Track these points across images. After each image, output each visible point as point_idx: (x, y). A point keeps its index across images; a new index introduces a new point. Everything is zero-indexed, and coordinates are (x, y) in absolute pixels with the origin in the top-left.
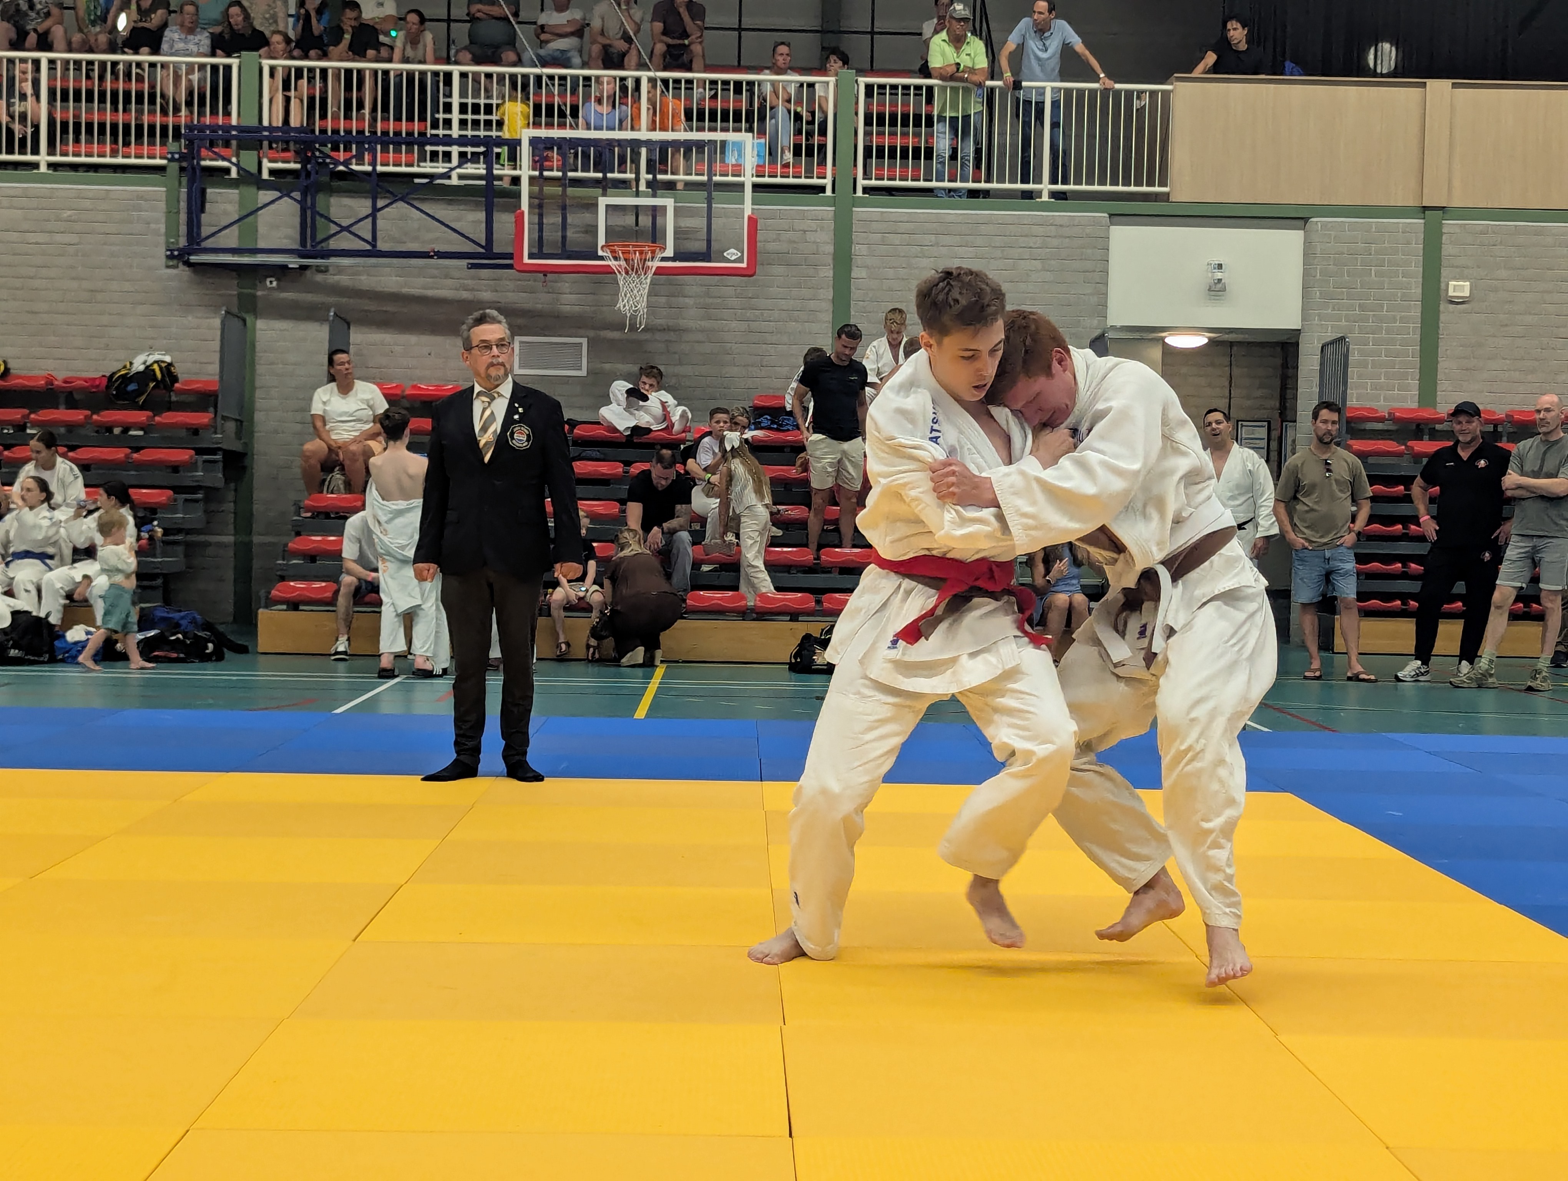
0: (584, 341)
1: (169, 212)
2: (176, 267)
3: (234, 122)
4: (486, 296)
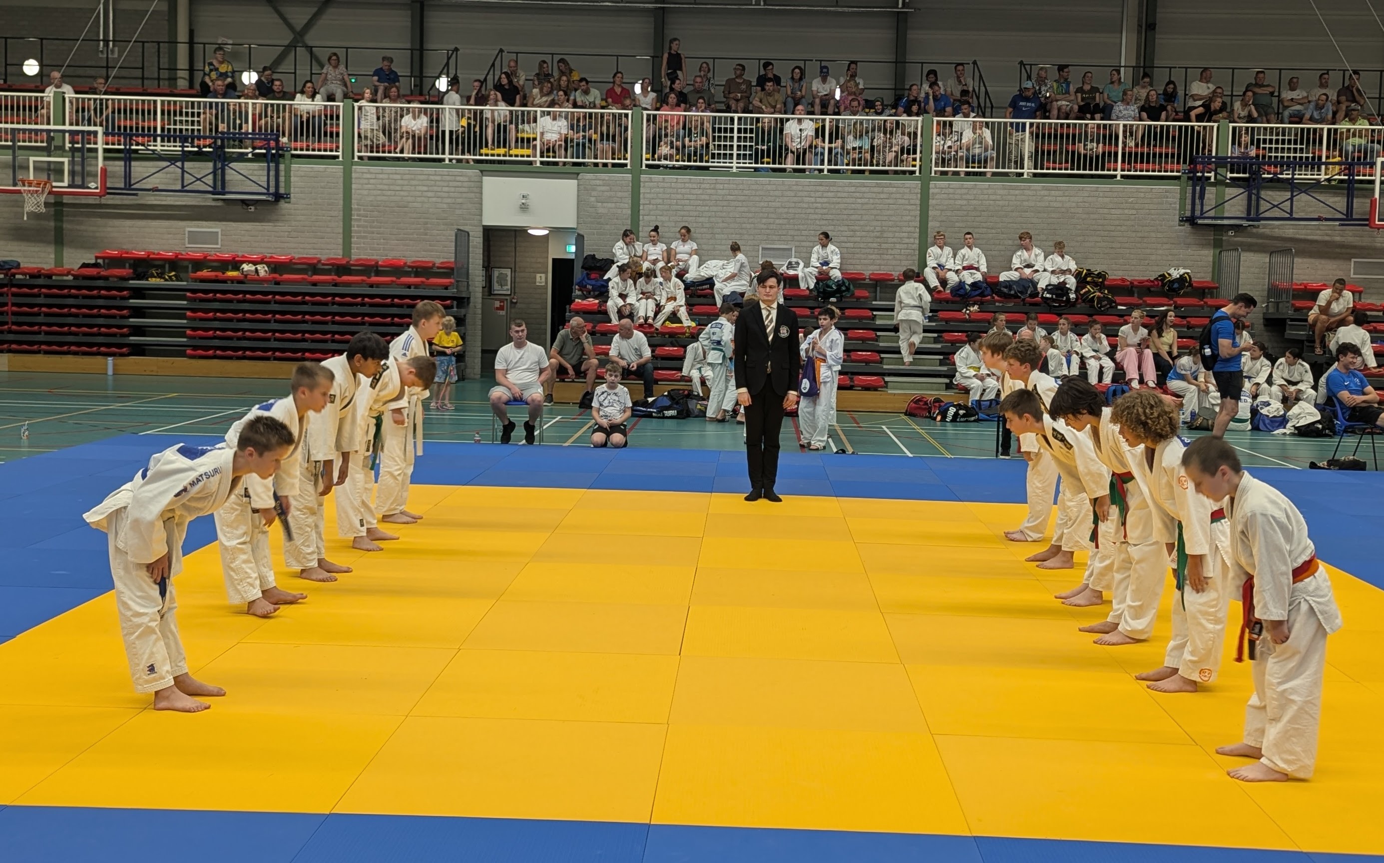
2: (1184, 226)
3: (1214, 154)
4: (1338, 239)
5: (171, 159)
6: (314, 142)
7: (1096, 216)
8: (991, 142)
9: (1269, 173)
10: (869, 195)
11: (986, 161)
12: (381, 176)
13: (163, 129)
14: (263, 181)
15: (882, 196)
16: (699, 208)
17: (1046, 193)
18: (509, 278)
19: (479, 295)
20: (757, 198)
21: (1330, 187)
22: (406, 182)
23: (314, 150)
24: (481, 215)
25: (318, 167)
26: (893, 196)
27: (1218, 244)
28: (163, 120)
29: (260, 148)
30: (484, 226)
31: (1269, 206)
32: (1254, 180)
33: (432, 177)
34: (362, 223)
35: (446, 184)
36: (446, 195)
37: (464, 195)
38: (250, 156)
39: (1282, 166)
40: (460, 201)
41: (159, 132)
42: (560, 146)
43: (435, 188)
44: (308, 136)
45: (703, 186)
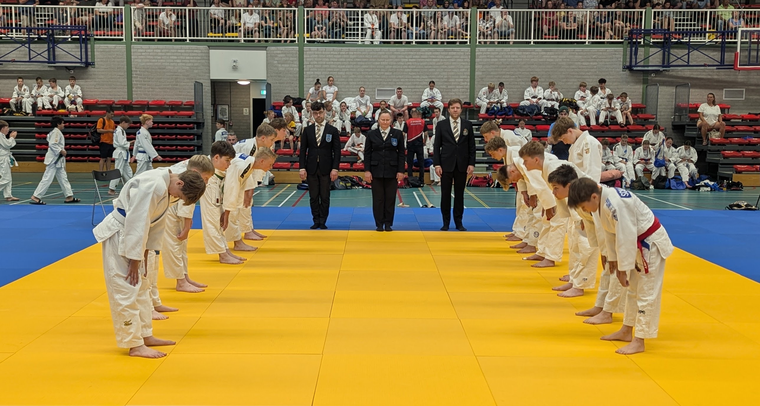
0: (744, 90)
1: (623, 55)
2: (625, 71)
3: (643, 28)
4: (716, 77)
5: (23, 43)
6: (108, 31)
7: (574, 67)
8: (512, 23)
9: (675, 39)
10: (440, 57)
11: (509, 35)
12: (149, 51)
13: (16, 25)
14: (78, 55)
15: (448, 57)
16: (339, 66)
17: (544, 53)
18: (227, 111)
19: (210, 121)
20: (374, 60)
21: (712, 47)
22: (163, 54)
23: (108, 35)
24: (210, 73)
25: (111, 46)
26: (455, 57)
27: (645, 82)
28: (16, 19)
29: (76, 35)
30: (211, 80)
31: (675, 58)
32: (667, 43)
33: (179, 51)
34: (139, 79)
35: (188, 55)
36: (188, 61)
37: (199, 61)
38: (70, 40)
39: (683, 35)
40: (196, 64)
41: (14, 26)
42: (255, 31)
43: (181, 57)
44: (104, 27)
45: (341, 53)
